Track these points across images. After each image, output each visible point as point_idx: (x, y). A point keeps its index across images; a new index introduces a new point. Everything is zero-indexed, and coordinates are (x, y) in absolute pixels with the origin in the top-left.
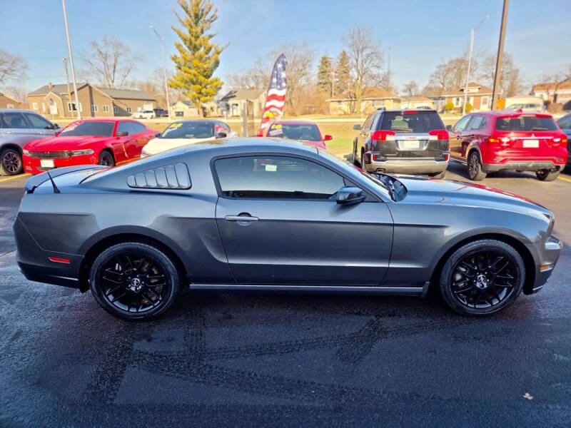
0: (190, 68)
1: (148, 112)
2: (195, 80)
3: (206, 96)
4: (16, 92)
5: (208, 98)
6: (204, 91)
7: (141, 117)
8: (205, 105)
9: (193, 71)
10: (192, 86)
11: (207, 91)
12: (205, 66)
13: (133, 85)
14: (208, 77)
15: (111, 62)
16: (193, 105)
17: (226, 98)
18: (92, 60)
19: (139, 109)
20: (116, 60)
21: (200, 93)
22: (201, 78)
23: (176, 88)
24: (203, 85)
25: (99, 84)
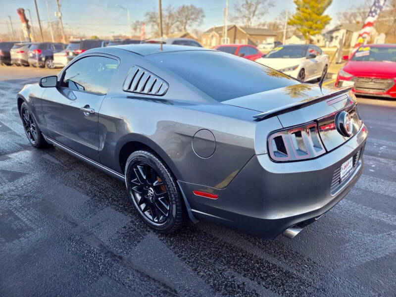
0: (307, 8)
1: (269, 44)
2: (308, 18)
3: (315, 30)
4: (197, 32)
5: (317, 31)
6: (314, 26)
7: (264, 48)
8: (312, 37)
9: (309, 11)
10: (306, 22)
11: (317, 26)
12: (320, 6)
13: (264, 25)
14: (319, 14)
15: (253, 9)
16: (303, 37)
17: (331, 32)
18: (242, 9)
19: (264, 42)
20: (256, 8)
21: (311, 28)
22: (314, 16)
23: (293, 25)
24: (314, 21)
25: (243, 25)
